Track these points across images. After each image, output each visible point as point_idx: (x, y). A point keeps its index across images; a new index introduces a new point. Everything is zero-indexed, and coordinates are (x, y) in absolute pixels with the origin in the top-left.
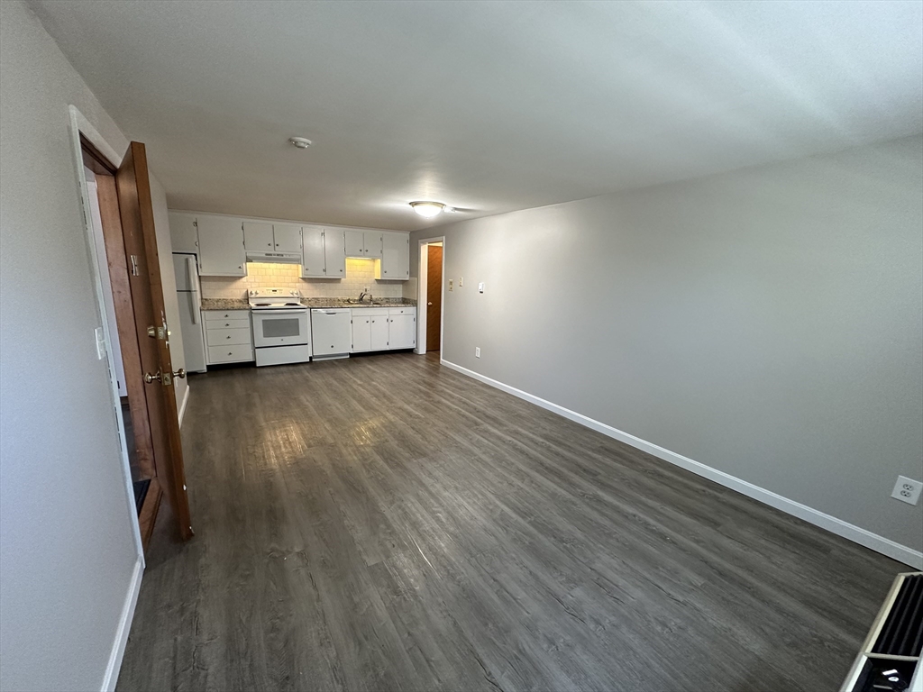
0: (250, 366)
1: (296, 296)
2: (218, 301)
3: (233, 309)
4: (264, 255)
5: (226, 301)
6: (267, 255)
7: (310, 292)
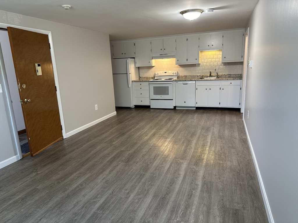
0: (148, 107)
1: (175, 75)
2: (144, 78)
3: (143, 81)
4: (159, 55)
5: (147, 78)
6: (160, 55)
7: (183, 72)
